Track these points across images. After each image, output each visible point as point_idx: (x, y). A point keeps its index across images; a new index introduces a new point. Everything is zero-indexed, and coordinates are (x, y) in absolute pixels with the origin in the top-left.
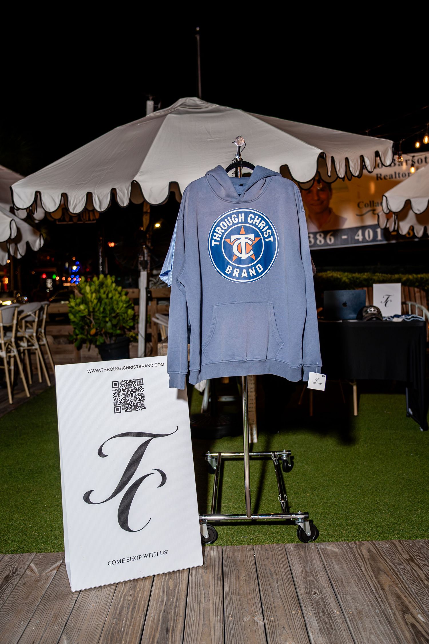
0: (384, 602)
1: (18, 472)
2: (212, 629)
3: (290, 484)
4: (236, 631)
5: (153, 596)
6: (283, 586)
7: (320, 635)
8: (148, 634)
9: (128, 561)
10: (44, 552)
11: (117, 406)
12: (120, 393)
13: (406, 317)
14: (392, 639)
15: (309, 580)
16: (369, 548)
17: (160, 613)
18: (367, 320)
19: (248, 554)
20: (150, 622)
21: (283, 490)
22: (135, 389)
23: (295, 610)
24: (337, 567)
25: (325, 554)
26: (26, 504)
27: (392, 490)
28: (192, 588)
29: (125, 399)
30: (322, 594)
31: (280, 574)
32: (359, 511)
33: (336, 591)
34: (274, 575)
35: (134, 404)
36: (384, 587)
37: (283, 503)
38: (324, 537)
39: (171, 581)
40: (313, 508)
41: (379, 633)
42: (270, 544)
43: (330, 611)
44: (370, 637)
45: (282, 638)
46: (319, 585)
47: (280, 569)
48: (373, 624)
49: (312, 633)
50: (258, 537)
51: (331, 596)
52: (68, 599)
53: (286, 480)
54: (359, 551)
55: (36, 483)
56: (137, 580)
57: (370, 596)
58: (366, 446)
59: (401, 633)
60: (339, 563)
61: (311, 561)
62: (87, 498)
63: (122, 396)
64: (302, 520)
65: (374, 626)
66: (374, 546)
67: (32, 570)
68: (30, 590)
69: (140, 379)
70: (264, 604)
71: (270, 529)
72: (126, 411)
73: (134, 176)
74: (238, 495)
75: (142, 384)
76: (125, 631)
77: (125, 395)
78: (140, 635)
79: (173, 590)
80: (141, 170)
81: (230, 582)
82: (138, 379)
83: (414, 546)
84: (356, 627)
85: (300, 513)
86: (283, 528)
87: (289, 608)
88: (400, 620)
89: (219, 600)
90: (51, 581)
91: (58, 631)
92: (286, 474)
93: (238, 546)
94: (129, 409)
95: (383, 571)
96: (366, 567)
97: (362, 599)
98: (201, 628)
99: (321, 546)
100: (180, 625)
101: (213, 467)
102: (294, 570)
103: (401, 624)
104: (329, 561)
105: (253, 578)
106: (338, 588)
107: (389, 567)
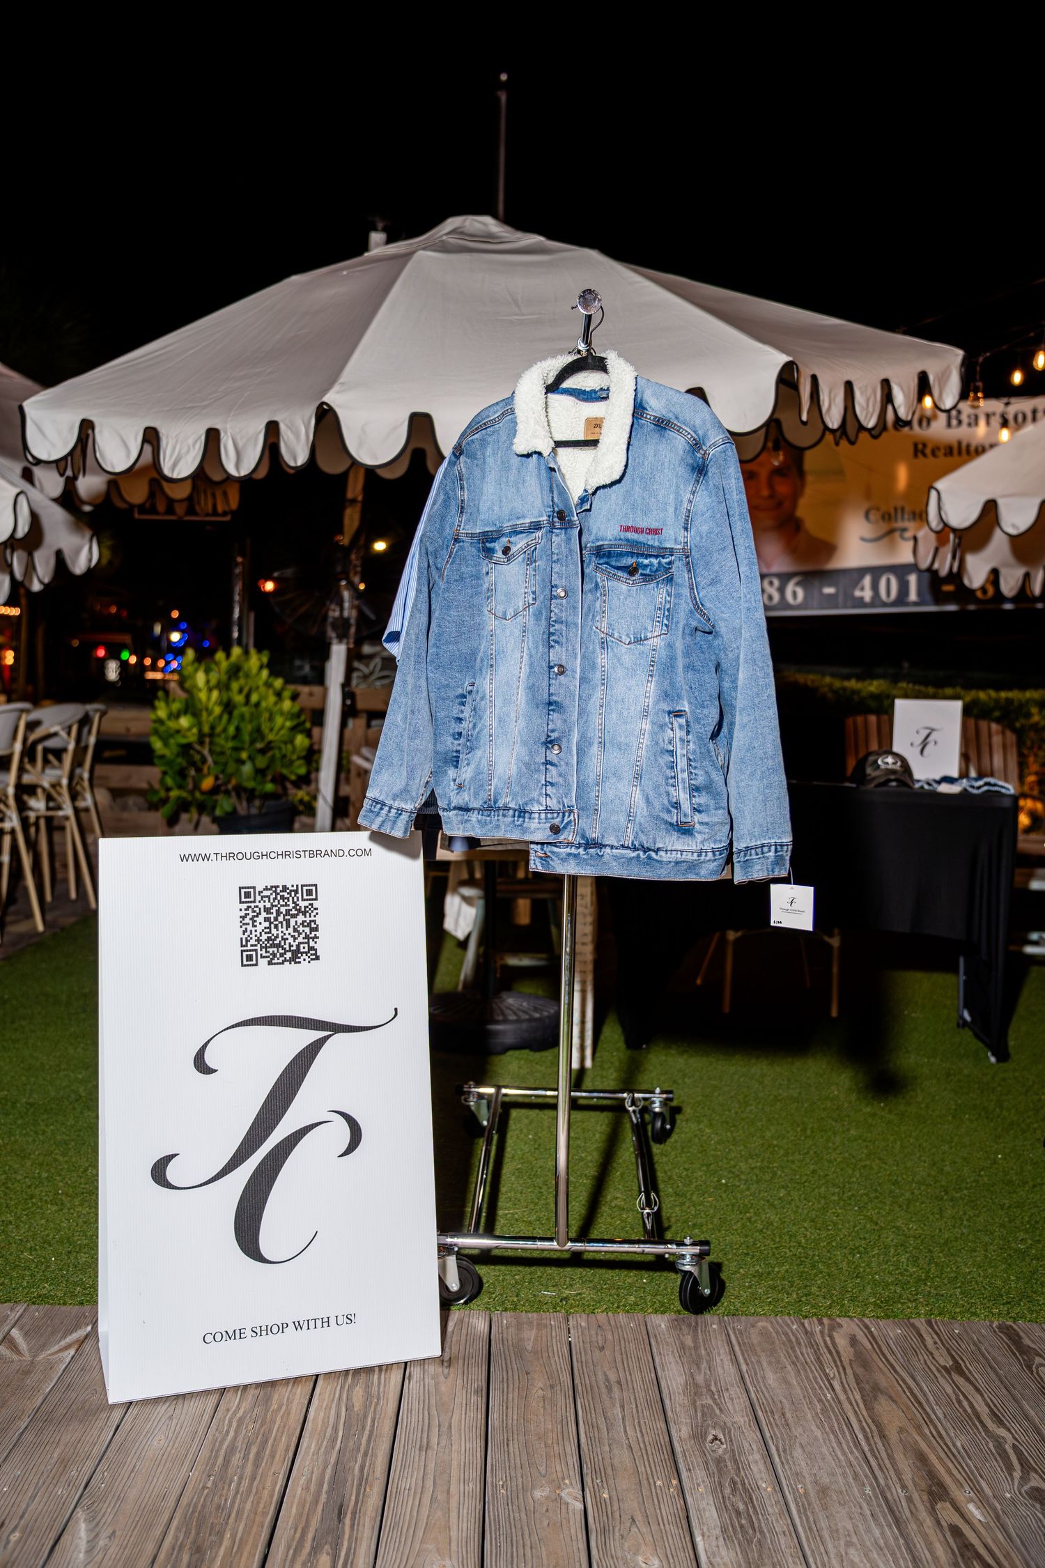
0: (885, 1469)
2: (454, 1515)
3: (666, 1172)
4: (513, 1524)
5: (310, 1424)
6: (636, 1418)
7: (722, 1539)
8: (291, 1518)
9: (255, 1335)
10: (48, 1303)
11: (249, 948)
12: (257, 916)
13: (969, 784)
14: (901, 1562)
15: (703, 1406)
16: (855, 1336)
17: (326, 1467)
18: (877, 786)
19: (554, 1334)
20: (300, 1489)
21: (651, 1184)
22: (296, 910)
23: (664, 1478)
24: (771, 1378)
25: (744, 1344)
26: (13, 1184)
28: (410, 1411)
29: (268, 933)
30: (731, 1441)
31: (630, 1387)
32: (834, 1244)
33: (767, 1435)
34: (616, 1389)
35: (290, 946)
36: (887, 1433)
37: (648, 1214)
38: (744, 1304)
39: (359, 1392)
40: (720, 1231)
41: (868, 1543)
42: (610, 1314)
43: (750, 1485)
44: (846, 1554)
45: (626, 1545)
46: (727, 1420)
47: (631, 1374)
48: (854, 1521)
49: (703, 1536)
50: (580, 1294)
51: (754, 1447)
52: (98, 1421)
53: (659, 1162)
54: (829, 1342)
55: (41, 1137)
56: (273, 1384)
59: (923, 1546)
60: (779, 1368)
61: (708, 1358)
62: (159, 1173)
63: (261, 924)
64: (692, 1259)
65: (857, 1526)
66: (866, 1331)
67: (15, 1347)
68: (5, 1395)
69: (309, 885)
70: (585, 1458)
72: (270, 963)
73: (325, 391)
74: (537, 1191)
76: (236, 1505)
77: (271, 923)
78: (272, 1518)
79: (361, 1413)
80: (342, 380)
81: (505, 1401)
82: (304, 886)
83: (965, 1336)
84: (814, 1526)
85: (688, 1241)
86: (645, 1278)
87: (649, 1472)
88: (923, 1514)
89: (475, 1443)
90: (59, 1375)
91: (66, 1498)
92: (658, 1145)
93: (530, 1315)
94: (278, 959)
95: (886, 1394)
96: (844, 1381)
97: (831, 1459)
98: (425, 1511)
99: (735, 1325)
100: (374, 1500)
101: (480, 1120)
102: (666, 1381)
103: (924, 1525)
104: (752, 1362)
105: (563, 1395)
106: (774, 1430)
107: (900, 1385)
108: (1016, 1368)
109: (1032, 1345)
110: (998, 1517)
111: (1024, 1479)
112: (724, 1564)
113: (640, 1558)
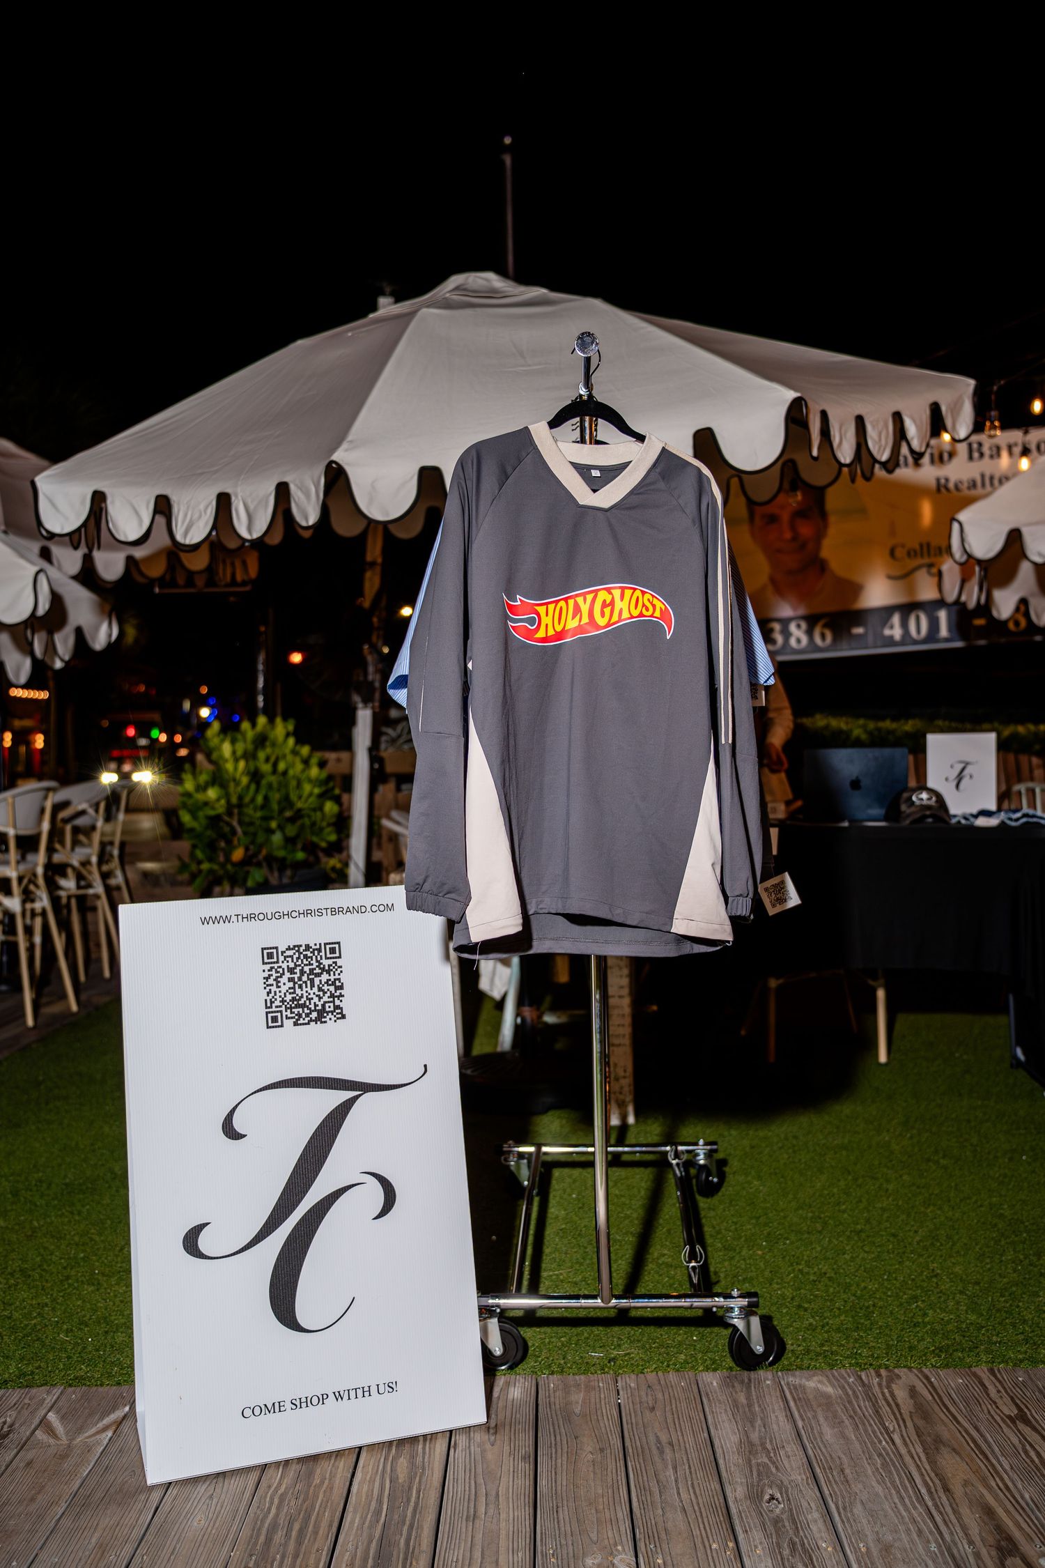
0: (950, 1525)
1: (35, 1189)
3: (713, 1227)
5: (354, 1498)
6: (689, 1479)
9: (294, 1407)
10: (85, 1384)
11: (274, 1009)
12: (281, 977)
13: (1007, 816)
15: (758, 1465)
16: (914, 1387)
17: (370, 1541)
18: (912, 823)
19: (602, 1396)
21: (696, 1238)
22: (320, 969)
23: (720, 1540)
25: (800, 1399)
26: (49, 1265)
27: (974, 1244)
28: (456, 1480)
29: (293, 993)
30: (789, 1500)
31: (683, 1447)
32: (889, 1293)
33: (826, 1492)
34: (668, 1450)
35: (316, 1005)
36: (951, 1487)
37: (694, 1268)
38: (798, 1358)
39: (403, 1463)
40: (771, 1284)
42: (660, 1373)
43: (809, 1545)
46: (784, 1479)
47: (683, 1435)
50: (629, 1354)
51: (813, 1505)
52: (136, 1503)
53: (705, 1216)
54: (887, 1394)
55: (77, 1218)
56: (315, 1458)
57: (915, 1508)
58: (908, 1135)
60: (836, 1422)
61: (762, 1416)
62: (191, 1243)
63: (286, 985)
64: (741, 1311)
66: (925, 1382)
67: (51, 1430)
68: (41, 1480)
69: (332, 943)
70: (638, 1522)
71: (661, 1335)
72: (296, 1024)
73: (334, 449)
74: (581, 1251)
75: (337, 955)
77: (295, 983)
79: (406, 1485)
80: (350, 437)
81: (554, 1467)
82: (327, 944)
83: (1029, 1383)
85: (735, 1293)
86: (695, 1335)
87: (704, 1535)
89: (523, 1510)
90: (97, 1457)
92: (705, 1200)
93: (577, 1377)
94: (304, 1019)
95: (949, 1446)
96: (905, 1435)
97: (893, 1515)
99: (790, 1380)
101: (521, 1180)
102: (720, 1439)
104: (808, 1418)
105: (613, 1457)
106: (833, 1488)
107: (964, 1437)
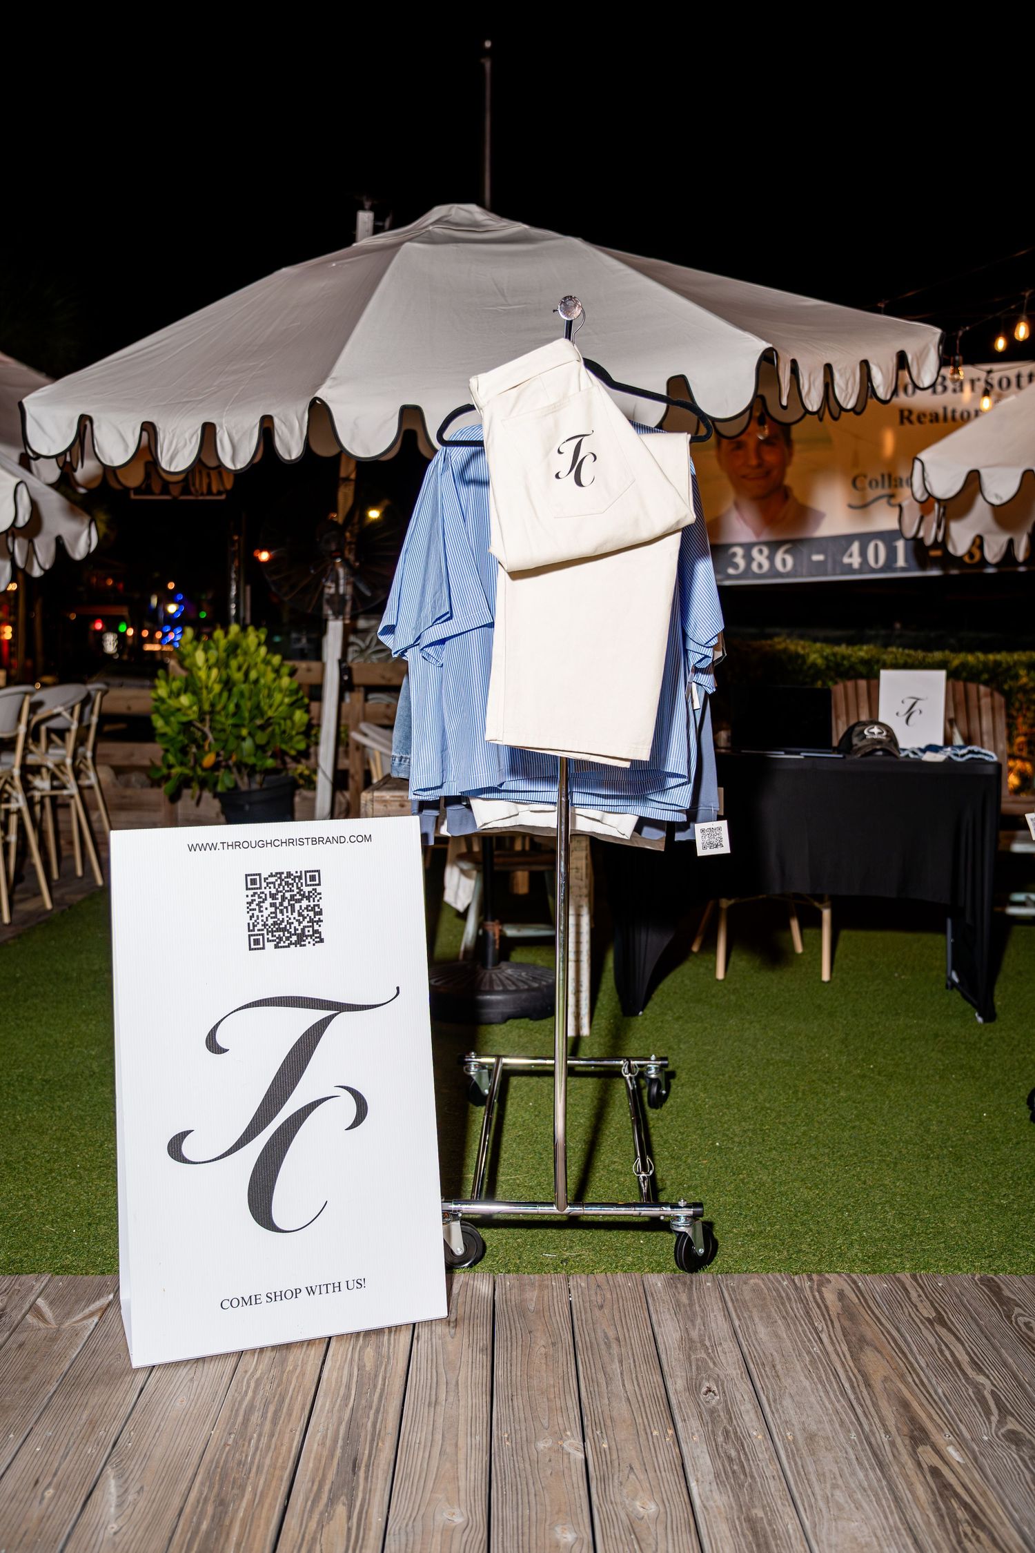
0: (869, 1416)
1: (16, 1084)
2: (462, 1466)
3: (662, 1137)
4: (518, 1473)
5: (324, 1384)
6: (634, 1372)
7: (714, 1486)
8: (308, 1473)
9: (269, 1300)
10: (71, 1273)
11: (256, 932)
12: (263, 902)
13: (953, 752)
14: (884, 1502)
15: (697, 1360)
16: (843, 1291)
17: (340, 1424)
18: (862, 756)
19: (555, 1294)
20: (316, 1445)
21: (646, 1148)
22: (300, 895)
23: (660, 1428)
25: (737, 1300)
26: (33, 1159)
28: (418, 1369)
29: (274, 918)
30: (724, 1392)
31: (628, 1343)
32: (823, 1203)
33: (758, 1386)
34: (614, 1345)
35: (296, 929)
36: (873, 1382)
37: (644, 1178)
38: (736, 1261)
39: (370, 1352)
40: (713, 1192)
41: (853, 1486)
42: (609, 1274)
43: (741, 1433)
44: (832, 1495)
45: (625, 1491)
46: (720, 1373)
47: (628, 1332)
48: (839, 1465)
49: (697, 1481)
50: (580, 1255)
51: (746, 1397)
52: (123, 1385)
53: (653, 1127)
54: (818, 1297)
55: (57, 1113)
56: (288, 1346)
58: (847, 1052)
59: (905, 1487)
60: (770, 1322)
61: (702, 1315)
62: (175, 1148)
63: (267, 910)
64: (686, 1220)
65: (842, 1470)
66: (853, 1286)
67: (41, 1315)
68: (33, 1361)
69: (313, 871)
70: (586, 1411)
71: (611, 1238)
72: (276, 947)
73: (317, 386)
74: (537, 1157)
76: (257, 1461)
77: (276, 908)
78: (290, 1473)
79: (373, 1373)
80: (333, 374)
81: (509, 1359)
82: (308, 872)
83: (948, 1288)
84: (802, 1470)
85: (682, 1203)
86: (642, 1238)
87: (646, 1423)
88: (905, 1457)
89: (481, 1398)
90: (84, 1341)
91: (96, 1457)
92: (654, 1110)
93: (532, 1276)
94: (284, 942)
95: (872, 1345)
96: (832, 1334)
97: (818, 1407)
98: (434, 1463)
99: (729, 1282)
100: (386, 1454)
101: (482, 1089)
102: (663, 1336)
103: (906, 1467)
104: (744, 1318)
105: (564, 1351)
106: (764, 1381)
107: (884, 1336)
108: (996, 1318)
109: (1012, 1297)
110: (976, 1459)
111: (1001, 1422)
112: (717, 1507)
113: (638, 1504)
